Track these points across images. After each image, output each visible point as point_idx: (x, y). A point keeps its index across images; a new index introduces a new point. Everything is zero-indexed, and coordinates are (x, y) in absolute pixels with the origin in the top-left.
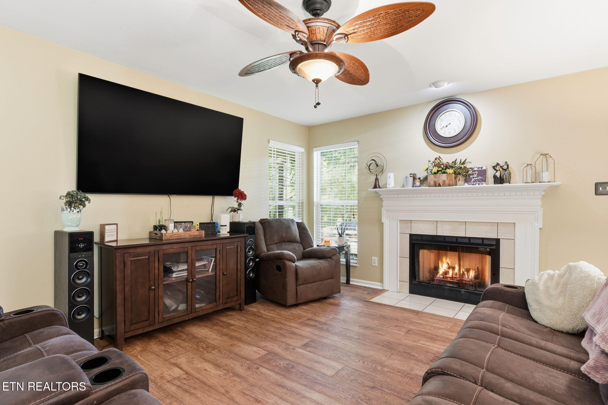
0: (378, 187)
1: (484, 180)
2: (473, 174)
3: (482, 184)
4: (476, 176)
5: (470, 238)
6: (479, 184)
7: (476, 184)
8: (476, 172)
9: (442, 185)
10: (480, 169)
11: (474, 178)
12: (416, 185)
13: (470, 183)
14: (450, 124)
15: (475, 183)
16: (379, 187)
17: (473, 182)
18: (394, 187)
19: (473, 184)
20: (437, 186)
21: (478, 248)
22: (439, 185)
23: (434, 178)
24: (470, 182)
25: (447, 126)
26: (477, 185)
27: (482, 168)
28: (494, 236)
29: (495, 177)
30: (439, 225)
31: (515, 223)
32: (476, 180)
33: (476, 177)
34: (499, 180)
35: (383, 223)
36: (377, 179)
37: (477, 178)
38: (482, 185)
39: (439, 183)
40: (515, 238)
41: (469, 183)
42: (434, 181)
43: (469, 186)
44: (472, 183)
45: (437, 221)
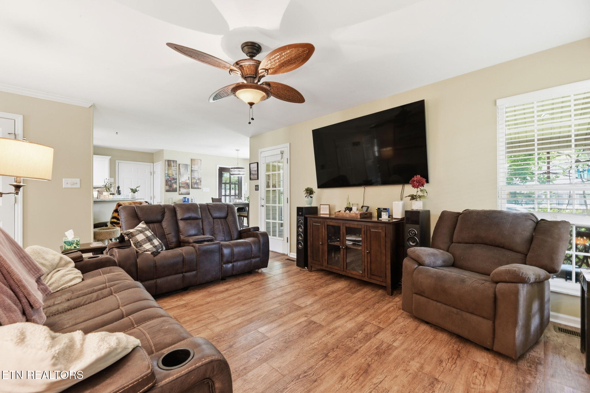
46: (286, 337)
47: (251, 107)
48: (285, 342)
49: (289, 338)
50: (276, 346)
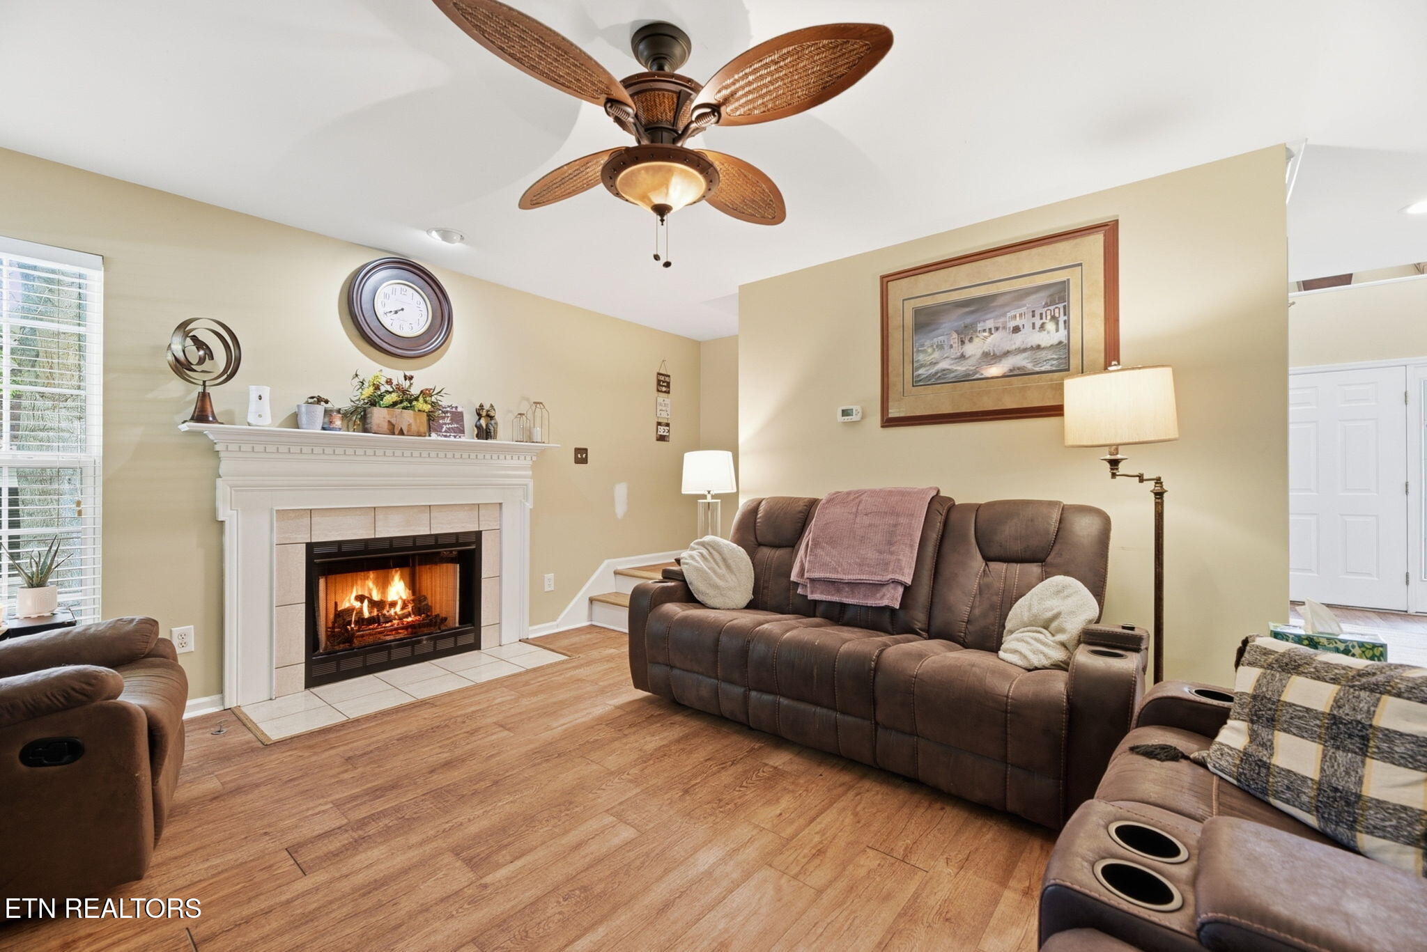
0: (211, 419)
1: (461, 431)
2: (443, 418)
3: (460, 437)
4: (448, 422)
5: (437, 536)
6: (455, 437)
7: (450, 435)
8: (449, 415)
9: (405, 432)
10: (454, 409)
11: (445, 424)
12: (334, 426)
13: (441, 434)
14: (402, 309)
15: (448, 434)
16: (215, 421)
17: (446, 432)
18: (269, 426)
19: (446, 436)
20: (397, 433)
21: (439, 553)
22: (401, 433)
23: (387, 416)
24: (441, 432)
25: (396, 312)
26: (452, 439)
27: (456, 407)
28: (472, 527)
29: (479, 427)
30: (380, 516)
31: (501, 504)
32: (449, 429)
33: (449, 424)
34: (485, 433)
35: (222, 522)
36: (204, 396)
37: (450, 426)
38: (459, 440)
39: (401, 428)
40: (501, 525)
41: (439, 433)
42: (389, 421)
43: (439, 438)
44: (444, 434)
45: (375, 508)
46: (567, 815)
47: (662, 220)
48: (571, 803)
49: (560, 811)
50: (591, 795)
